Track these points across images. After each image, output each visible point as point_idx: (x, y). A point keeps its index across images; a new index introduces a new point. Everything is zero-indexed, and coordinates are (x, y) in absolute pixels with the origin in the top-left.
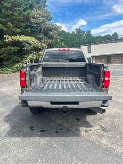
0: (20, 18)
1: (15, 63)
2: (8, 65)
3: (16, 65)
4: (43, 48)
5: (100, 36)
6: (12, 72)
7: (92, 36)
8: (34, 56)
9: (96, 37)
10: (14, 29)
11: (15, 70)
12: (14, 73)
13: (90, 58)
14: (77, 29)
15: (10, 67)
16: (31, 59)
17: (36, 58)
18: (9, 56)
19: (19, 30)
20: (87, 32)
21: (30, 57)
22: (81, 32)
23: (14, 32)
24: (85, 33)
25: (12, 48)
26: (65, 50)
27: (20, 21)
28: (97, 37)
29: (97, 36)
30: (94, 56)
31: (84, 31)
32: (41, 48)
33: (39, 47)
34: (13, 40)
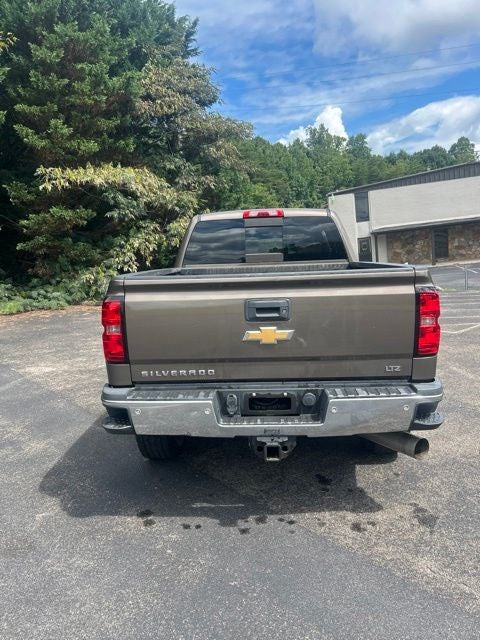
0: (96, 101)
1: (77, 267)
2: (53, 276)
3: (83, 277)
4: (182, 207)
5: (402, 155)
6: (69, 303)
7: (372, 153)
8: (152, 239)
9: (387, 158)
10: (74, 143)
11: (79, 295)
12: (76, 307)
13: (367, 240)
14: (313, 132)
15: (58, 282)
16: (139, 250)
17: (159, 245)
18: (57, 243)
19: (93, 146)
20: (352, 139)
21: (136, 245)
22: (329, 143)
23: (74, 153)
24: (345, 143)
25: (68, 214)
26: (266, 216)
27: (95, 112)
28: (391, 160)
29: (392, 155)
30: (381, 233)
31: (338, 138)
32: (177, 209)
33: (170, 206)
34: (70, 183)
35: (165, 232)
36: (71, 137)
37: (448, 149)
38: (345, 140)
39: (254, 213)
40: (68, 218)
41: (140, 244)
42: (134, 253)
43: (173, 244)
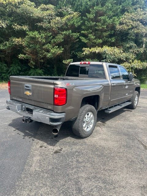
0: (103, 27)
10: (95, 41)
19: (100, 41)
27: (103, 31)
36: (95, 39)
39: (83, 63)
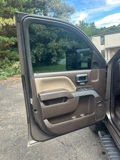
1: (12, 61)
2: (2, 65)
3: (14, 65)
4: (52, 38)
5: (105, 28)
7: (96, 28)
8: (41, 50)
9: (100, 29)
11: (12, 73)
13: (104, 51)
14: (80, 22)
15: (5, 67)
16: (36, 54)
17: (44, 53)
18: (3, 52)
20: (91, 24)
21: (35, 52)
22: (85, 25)
24: (89, 25)
25: (6, 39)
29: (102, 28)
30: (108, 49)
31: (87, 24)
32: (50, 38)
33: (48, 37)
34: (6, 23)
35: (46, 47)
36: (7, 6)
37: (117, 26)
38: (89, 24)
40: (6, 41)
41: (36, 52)
42: (34, 55)
43: (49, 52)
